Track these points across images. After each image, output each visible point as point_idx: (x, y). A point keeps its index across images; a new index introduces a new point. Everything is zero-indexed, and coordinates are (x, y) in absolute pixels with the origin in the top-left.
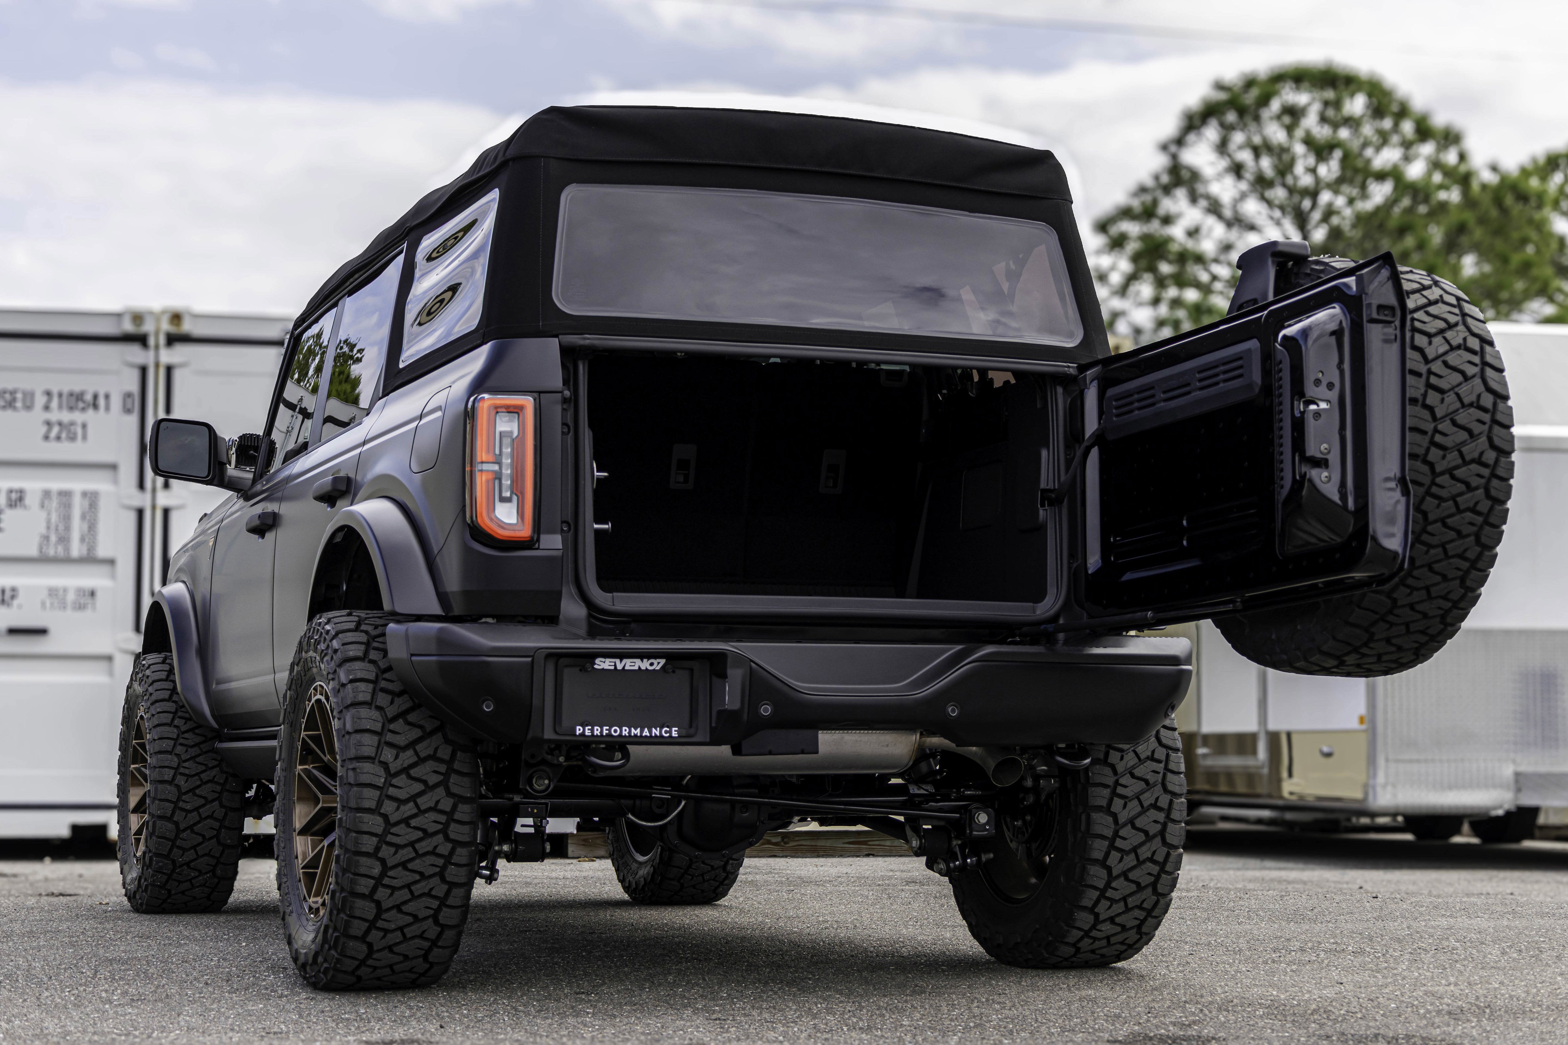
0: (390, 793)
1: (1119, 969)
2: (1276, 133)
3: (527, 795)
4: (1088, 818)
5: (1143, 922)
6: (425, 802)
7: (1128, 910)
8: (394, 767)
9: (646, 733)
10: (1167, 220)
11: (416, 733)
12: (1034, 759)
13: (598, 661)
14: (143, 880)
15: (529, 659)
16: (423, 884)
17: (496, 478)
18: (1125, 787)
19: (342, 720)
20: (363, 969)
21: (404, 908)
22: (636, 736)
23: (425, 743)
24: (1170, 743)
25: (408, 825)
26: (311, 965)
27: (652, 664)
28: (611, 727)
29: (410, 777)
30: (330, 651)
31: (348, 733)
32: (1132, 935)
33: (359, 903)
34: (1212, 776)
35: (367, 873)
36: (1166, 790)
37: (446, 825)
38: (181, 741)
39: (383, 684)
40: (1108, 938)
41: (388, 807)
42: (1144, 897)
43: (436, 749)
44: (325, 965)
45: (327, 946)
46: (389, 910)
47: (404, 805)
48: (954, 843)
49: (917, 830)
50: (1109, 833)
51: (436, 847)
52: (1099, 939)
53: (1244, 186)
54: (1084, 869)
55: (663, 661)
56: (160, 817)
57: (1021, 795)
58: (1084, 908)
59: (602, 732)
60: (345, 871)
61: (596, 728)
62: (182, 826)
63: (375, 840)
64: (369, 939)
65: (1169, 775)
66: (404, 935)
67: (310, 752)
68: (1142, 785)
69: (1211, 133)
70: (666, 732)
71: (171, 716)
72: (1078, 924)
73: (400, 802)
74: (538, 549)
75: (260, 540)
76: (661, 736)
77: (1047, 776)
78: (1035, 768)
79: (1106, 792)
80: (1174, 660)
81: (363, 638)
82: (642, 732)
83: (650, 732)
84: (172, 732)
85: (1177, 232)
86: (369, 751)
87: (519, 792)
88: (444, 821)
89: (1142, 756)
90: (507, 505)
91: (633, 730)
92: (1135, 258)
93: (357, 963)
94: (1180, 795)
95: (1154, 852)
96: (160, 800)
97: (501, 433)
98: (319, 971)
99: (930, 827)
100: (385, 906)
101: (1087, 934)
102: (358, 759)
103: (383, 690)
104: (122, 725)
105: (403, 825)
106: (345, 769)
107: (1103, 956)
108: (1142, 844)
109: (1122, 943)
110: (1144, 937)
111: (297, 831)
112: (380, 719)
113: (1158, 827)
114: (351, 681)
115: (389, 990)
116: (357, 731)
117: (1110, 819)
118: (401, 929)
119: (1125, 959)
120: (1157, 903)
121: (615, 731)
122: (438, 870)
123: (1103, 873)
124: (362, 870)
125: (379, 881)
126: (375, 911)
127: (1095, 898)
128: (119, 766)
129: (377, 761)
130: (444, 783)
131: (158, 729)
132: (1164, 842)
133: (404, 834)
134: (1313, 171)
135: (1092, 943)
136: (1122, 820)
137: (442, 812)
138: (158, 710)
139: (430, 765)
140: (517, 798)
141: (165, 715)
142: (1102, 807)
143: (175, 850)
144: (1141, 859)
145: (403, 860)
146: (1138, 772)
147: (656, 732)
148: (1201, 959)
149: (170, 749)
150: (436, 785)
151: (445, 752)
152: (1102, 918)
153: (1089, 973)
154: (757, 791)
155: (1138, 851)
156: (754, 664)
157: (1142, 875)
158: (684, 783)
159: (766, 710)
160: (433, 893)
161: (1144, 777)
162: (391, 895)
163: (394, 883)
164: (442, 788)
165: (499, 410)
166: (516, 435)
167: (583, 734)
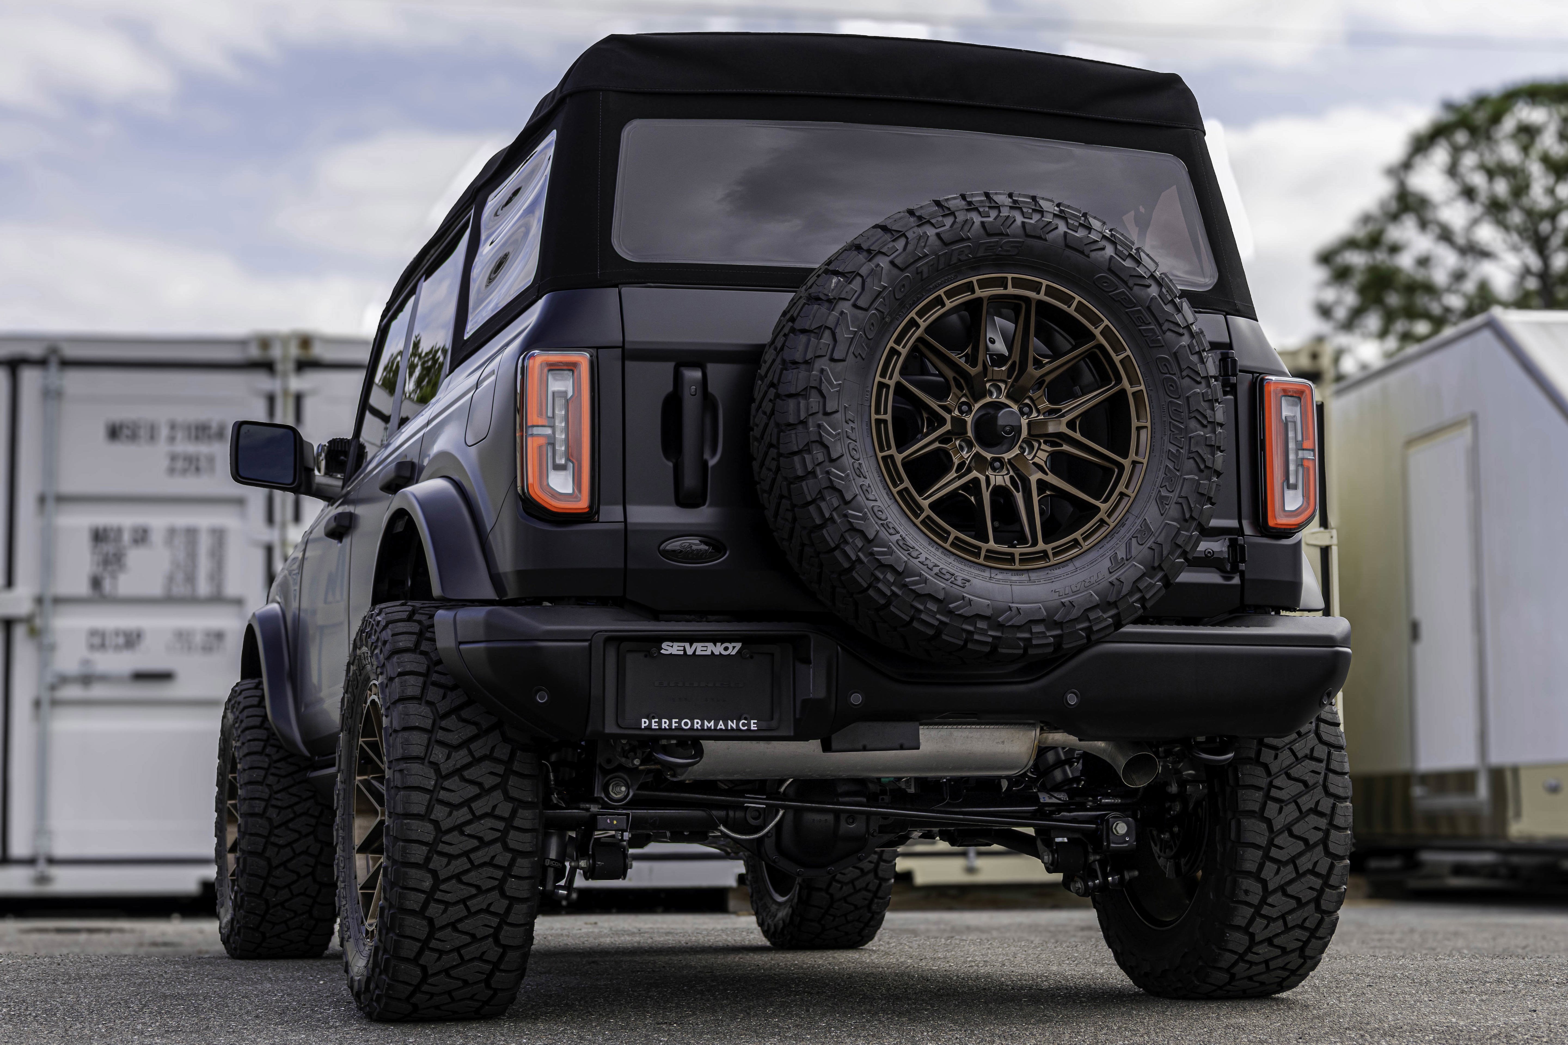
0: (440, 797)
1: (1283, 1000)
2: (1509, 153)
3: (605, 806)
4: (1239, 823)
5: (1306, 943)
6: (481, 807)
7: (1287, 929)
8: (445, 768)
9: (721, 725)
10: (1395, 249)
11: (471, 731)
12: (1179, 762)
13: (664, 645)
14: (235, 923)
15: (587, 644)
16: (480, 899)
17: (549, 444)
18: (1281, 789)
19: (389, 718)
20: (418, 995)
21: (460, 926)
22: (709, 729)
23: (481, 742)
24: (1332, 740)
25: (462, 833)
26: (364, 993)
27: (726, 649)
28: (681, 720)
29: (464, 779)
30: (380, 644)
31: (395, 731)
32: (1294, 960)
33: (410, 920)
34: (1432, 818)
35: (418, 887)
36: (1328, 793)
37: (505, 833)
38: (273, 770)
39: (435, 677)
40: (1266, 962)
41: (439, 813)
42: (1305, 915)
43: (493, 748)
44: (377, 992)
45: (377, 970)
46: (442, 928)
47: (457, 810)
48: (1092, 858)
49: (1049, 843)
50: (1263, 841)
51: (493, 857)
52: (1257, 964)
53: (1477, 210)
54: (1235, 883)
55: (738, 645)
56: (251, 853)
57: (1167, 805)
58: (1238, 928)
59: (670, 724)
60: (393, 884)
61: (663, 720)
62: (275, 862)
63: (425, 849)
64: (422, 961)
65: (1331, 775)
66: (461, 956)
67: (369, 760)
68: (1301, 787)
69: (1440, 155)
70: (744, 725)
71: (262, 743)
72: (1231, 946)
73: (453, 807)
74: (598, 522)
75: (339, 545)
76: (738, 729)
77: (1195, 781)
78: (1181, 773)
79: (1259, 795)
80: (1328, 641)
81: (415, 628)
82: (716, 725)
83: (726, 725)
84: (264, 762)
85: (1405, 261)
86: (417, 750)
87: (596, 801)
88: (502, 829)
89: (1300, 755)
90: (562, 473)
91: (706, 722)
92: (1363, 290)
93: (411, 988)
94: (1345, 799)
95: (1316, 863)
96: (251, 834)
97: (554, 393)
98: (372, 999)
99: (1066, 840)
100: (438, 923)
101: (1241, 957)
102: (405, 759)
103: (434, 684)
104: (219, 758)
105: (456, 833)
106: (392, 770)
107: (1262, 983)
108: (1301, 854)
109: (1283, 968)
110: (1309, 961)
111: (356, 848)
112: (430, 715)
113: (1320, 835)
114: (400, 674)
115: (451, 1020)
116: (405, 729)
117: (1264, 826)
118: (458, 950)
119: (1290, 988)
120: (1321, 922)
121: (686, 724)
122: (496, 883)
123: (1257, 887)
124: (411, 884)
125: (430, 896)
126: (427, 929)
127: (1248, 916)
128: (216, 802)
129: (426, 761)
130: (502, 786)
131: (248, 758)
132: (1327, 853)
133: (458, 843)
134: (1551, 192)
135: (1249, 969)
136: (1277, 826)
137: (499, 818)
138: (249, 738)
139: (486, 766)
140: (594, 809)
141: (256, 743)
142: (1254, 812)
143: (268, 889)
144: (1301, 872)
145: (457, 871)
146: (1295, 772)
147: (732, 724)
148: (1379, 990)
149: (260, 779)
150: (493, 788)
151: (503, 752)
152: (1258, 938)
153: (1247, 1004)
154: (864, 800)
155: (1297, 862)
156: (842, 648)
157: (1302, 889)
158: (782, 790)
159: (856, 699)
160: (492, 909)
161: (1302, 778)
162: (445, 911)
163: (448, 897)
164: (499, 791)
165: (552, 368)
166: (570, 394)
167: (649, 728)
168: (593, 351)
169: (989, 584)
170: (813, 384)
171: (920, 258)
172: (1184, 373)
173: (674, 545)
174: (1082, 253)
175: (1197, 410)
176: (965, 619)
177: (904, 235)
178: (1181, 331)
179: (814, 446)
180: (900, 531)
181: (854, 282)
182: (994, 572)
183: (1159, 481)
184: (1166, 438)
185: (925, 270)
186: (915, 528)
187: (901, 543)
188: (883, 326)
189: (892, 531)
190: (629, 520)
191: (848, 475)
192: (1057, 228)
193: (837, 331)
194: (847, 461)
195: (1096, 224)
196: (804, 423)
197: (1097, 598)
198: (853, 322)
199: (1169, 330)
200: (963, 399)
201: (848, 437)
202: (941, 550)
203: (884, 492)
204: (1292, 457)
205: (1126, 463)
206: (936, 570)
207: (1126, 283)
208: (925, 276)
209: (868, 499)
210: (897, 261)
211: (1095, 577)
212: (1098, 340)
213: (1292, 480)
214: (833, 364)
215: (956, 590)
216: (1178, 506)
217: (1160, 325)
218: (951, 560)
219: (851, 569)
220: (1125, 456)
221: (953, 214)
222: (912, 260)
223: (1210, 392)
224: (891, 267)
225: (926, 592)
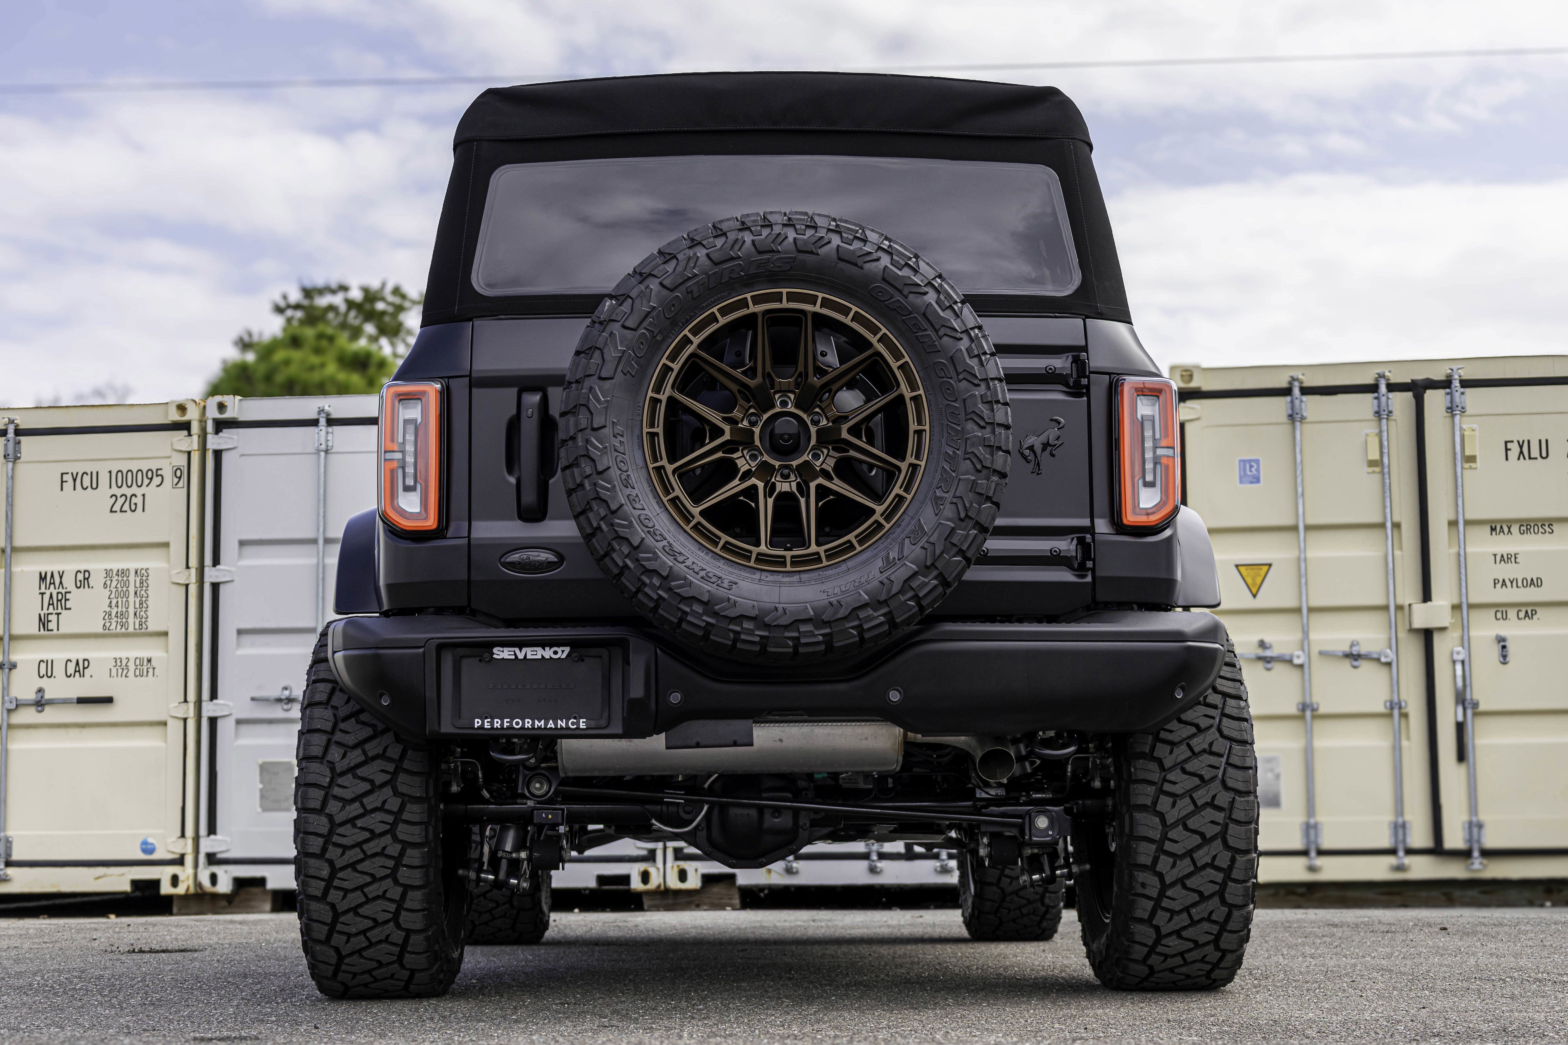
0: (335, 793)
4: (1132, 818)
5: (1220, 936)
6: (371, 802)
7: (1194, 922)
8: (340, 767)
9: (551, 724)
11: (367, 732)
13: (495, 651)
15: (421, 650)
16: (375, 886)
17: (401, 467)
18: (1174, 783)
21: (360, 911)
22: (539, 728)
23: (375, 742)
25: (355, 826)
27: (555, 653)
28: (512, 720)
29: (356, 777)
33: (314, 906)
35: (317, 875)
36: (1226, 787)
37: (394, 825)
41: (333, 807)
42: (1211, 908)
43: (386, 748)
46: (345, 913)
47: (349, 805)
50: (1156, 835)
51: (384, 848)
52: (1171, 956)
54: (1131, 876)
55: (567, 650)
58: (1141, 921)
59: (502, 724)
61: (496, 720)
63: (321, 840)
65: (1230, 769)
66: (368, 939)
68: (1197, 781)
70: (573, 724)
72: (1139, 938)
73: (346, 802)
74: (446, 538)
76: (568, 728)
79: (1151, 790)
80: (1178, 636)
82: (546, 724)
83: (556, 724)
86: (316, 751)
88: (391, 822)
89: (1197, 750)
90: (411, 494)
91: (536, 722)
95: (1215, 857)
97: (403, 421)
100: (340, 908)
101: (1152, 950)
105: (349, 826)
108: (1197, 848)
112: (332, 718)
113: (1218, 829)
116: (309, 731)
117: (1157, 820)
118: (363, 933)
121: (517, 723)
122: (389, 871)
123: (1155, 881)
124: (311, 872)
127: (1149, 909)
129: (324, 760)
130: (392, 782)
132: (1227, 846)
133: (351, 835)
136: (1170, 820)
137: (389, 812)
139: (379, 764)
140: (531, 804)
142: (1147, 806)
144: (1199, 865)
145: (351, 861)
146: (1190, 766)
147: (561, 723)
150: (383, 785)
151: (395, 751)
152: (1164, 931)
154: (790, 795)
155: (1194, 855)
156: (661, 649)
157: (1204, 881)
158: (706, 785)
159: (675, 698)
160: (388, 895)
161: (1198, 772)
162: (344, 897)
163: (346, 885)
164: (389, 787)
165: (401, 397)
166: (419, 421)
167: (482, 727)
168: (446, 380)
169: (757, 586)
170: (583, 402)
171: (689, 279)
172: (961, 377)
173: (515, 557)
174: (856, 265)
175: (973, 412)
176: (732, 620)
177: (675, 257)
178: (959, 335)
179: (582, 460)
180: (667, 537)
181: (625, 304)
182: (764, 574)
183: (935, 482)
184: (944, 441)
185: (695, 289)
186: (685, 534)
187: (667, 549)
188: (655, 345)
189: (658, 538)
190: (472, 536)
191: (614, 486)
192: (829, 242)
193: (605, 351)
194: (614, 473)
195: (873, 237)
196: (573, 438)
197: (866, 597)
198: (621, 342)
199: (945, 335)
200: (752, 410)
201: (616, 450)
202: (711, 554)
203: (653, 502)
204: (1149, 455)
205: (904, 466)
206: (702, 573)
207: (901, 292)
208: (695, 295)
209: (634, 508)
210: (665, 283)
211: (866, 577)
212: (875, 348)
213: (1149, 478)
214: (601, 382)
215: (721, 593)
216: (953, 506)
217: (937, 331)
218: (721, 563)
219: (621, 574)
220: (903, 458)
221: (724, 234)
222: (681, 281)
223: (989, 393)
224: (660, 287)
225: (691, 595)
